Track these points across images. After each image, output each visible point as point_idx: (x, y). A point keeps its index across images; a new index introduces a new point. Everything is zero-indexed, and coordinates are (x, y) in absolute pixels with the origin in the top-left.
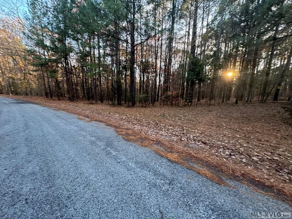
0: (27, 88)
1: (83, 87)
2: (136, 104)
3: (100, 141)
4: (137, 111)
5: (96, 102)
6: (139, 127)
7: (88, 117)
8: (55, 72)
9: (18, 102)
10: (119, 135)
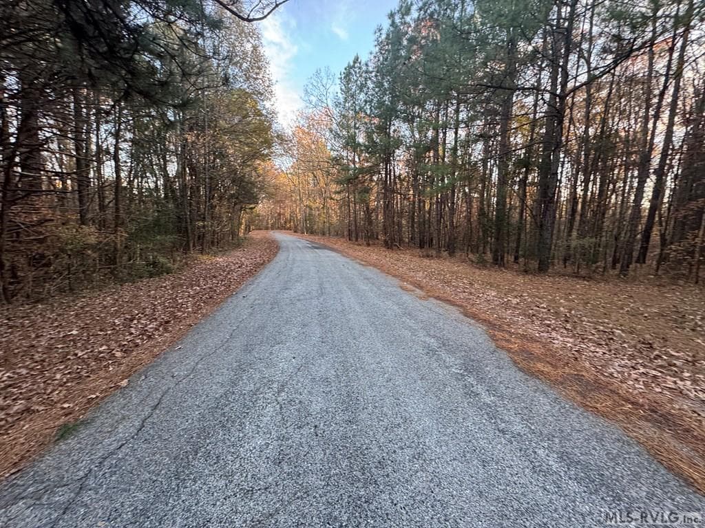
0: (324, 222)
1: (413, 219)
2: (553, 264)
3: (449, 352)
4: (556, 287)
5: (437, 252)
6: (571, 340)
7: (421, 288)
8: (367, 191)
9: (313, 247)
10: (499, 350)
